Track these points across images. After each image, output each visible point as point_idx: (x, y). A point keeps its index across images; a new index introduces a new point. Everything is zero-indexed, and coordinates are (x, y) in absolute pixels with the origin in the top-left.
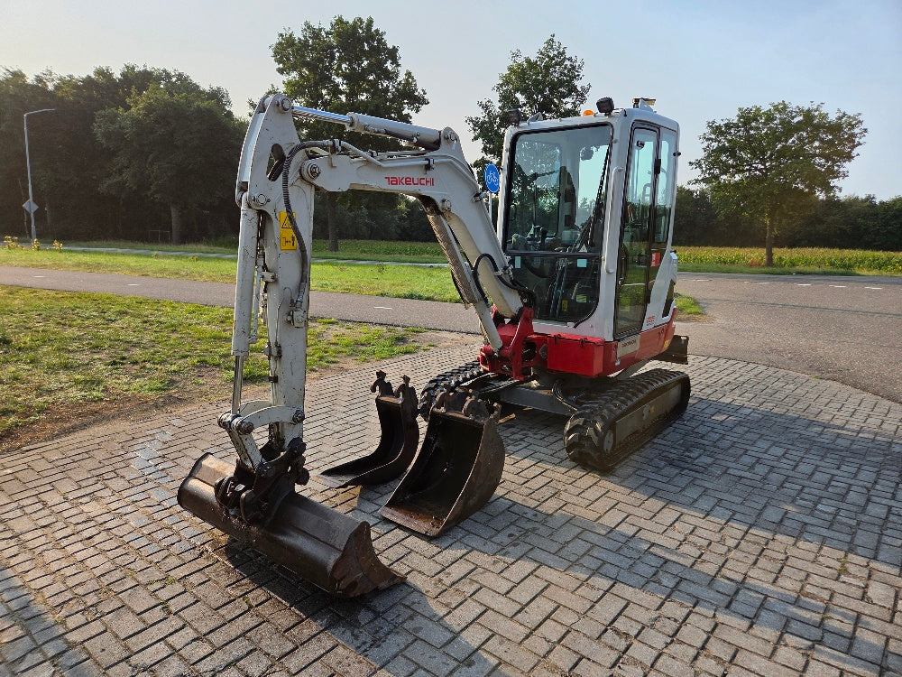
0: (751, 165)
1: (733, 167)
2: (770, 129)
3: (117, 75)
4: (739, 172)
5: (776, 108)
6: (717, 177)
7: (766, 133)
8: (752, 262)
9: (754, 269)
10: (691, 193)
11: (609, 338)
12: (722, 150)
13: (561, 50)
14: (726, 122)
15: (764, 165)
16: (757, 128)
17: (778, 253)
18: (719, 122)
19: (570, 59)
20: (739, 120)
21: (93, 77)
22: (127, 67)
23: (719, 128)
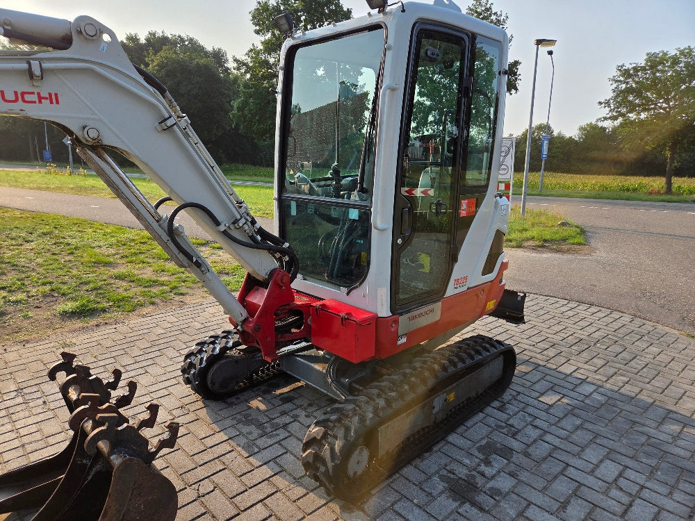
0: (656, 104)
1: (639, 106)
2: (676, 71)
3: (143, 41)
4: (644, 110)
5: (682, 53)
6: (623, 115)
7: (671, 76)
8: (652, 190)
9: (653, 197)
10: (604, 129)
11: (384, 311)
12: (629, 91)
13: (488, 6)
14: (635, 65)
15: (668, 104)
16: (663, 72)
17: (677, 182)
18: (628, 66)
19: (495, 14)
20: (646, 64)
21: (125, 41)
22: (150, 33)
23: (627, 71)
